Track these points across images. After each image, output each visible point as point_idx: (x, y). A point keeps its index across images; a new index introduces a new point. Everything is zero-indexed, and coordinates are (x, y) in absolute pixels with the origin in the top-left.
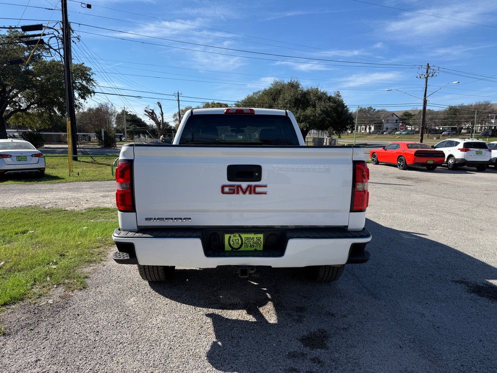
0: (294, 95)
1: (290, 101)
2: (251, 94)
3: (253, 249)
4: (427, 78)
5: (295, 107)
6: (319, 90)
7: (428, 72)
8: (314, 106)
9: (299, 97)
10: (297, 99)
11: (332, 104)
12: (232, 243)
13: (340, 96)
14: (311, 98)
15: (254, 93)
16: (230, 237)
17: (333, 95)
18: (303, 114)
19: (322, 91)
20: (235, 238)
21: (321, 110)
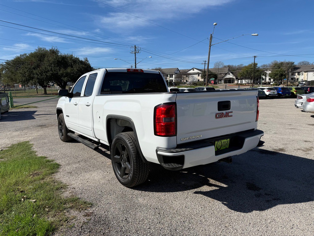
0: (56, 58)
1: (54, 62)
2: (19, 55)
3: (225, 148)
4: (135, 53)
5: (58, 66)
6: (73, 56)
7: (136, 51)
8: (72, 67)
9: (60, 60)
10: (58, 61)
11: (84, 66)
12: (218, 146)
13: (88, 61)
14: (68, 61)
15: (21, 55)
16: (217, 143)
17: (83, 60)
18: (65, 71)
19: (75, 57)
20: (219, 143)
21: (77, 69)
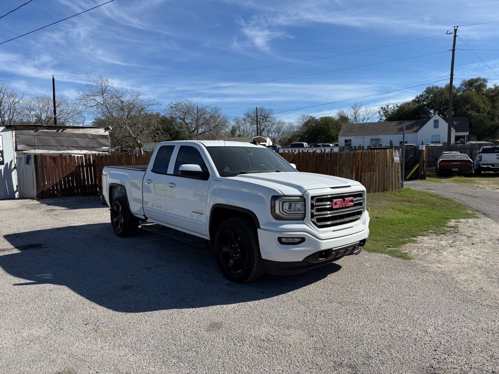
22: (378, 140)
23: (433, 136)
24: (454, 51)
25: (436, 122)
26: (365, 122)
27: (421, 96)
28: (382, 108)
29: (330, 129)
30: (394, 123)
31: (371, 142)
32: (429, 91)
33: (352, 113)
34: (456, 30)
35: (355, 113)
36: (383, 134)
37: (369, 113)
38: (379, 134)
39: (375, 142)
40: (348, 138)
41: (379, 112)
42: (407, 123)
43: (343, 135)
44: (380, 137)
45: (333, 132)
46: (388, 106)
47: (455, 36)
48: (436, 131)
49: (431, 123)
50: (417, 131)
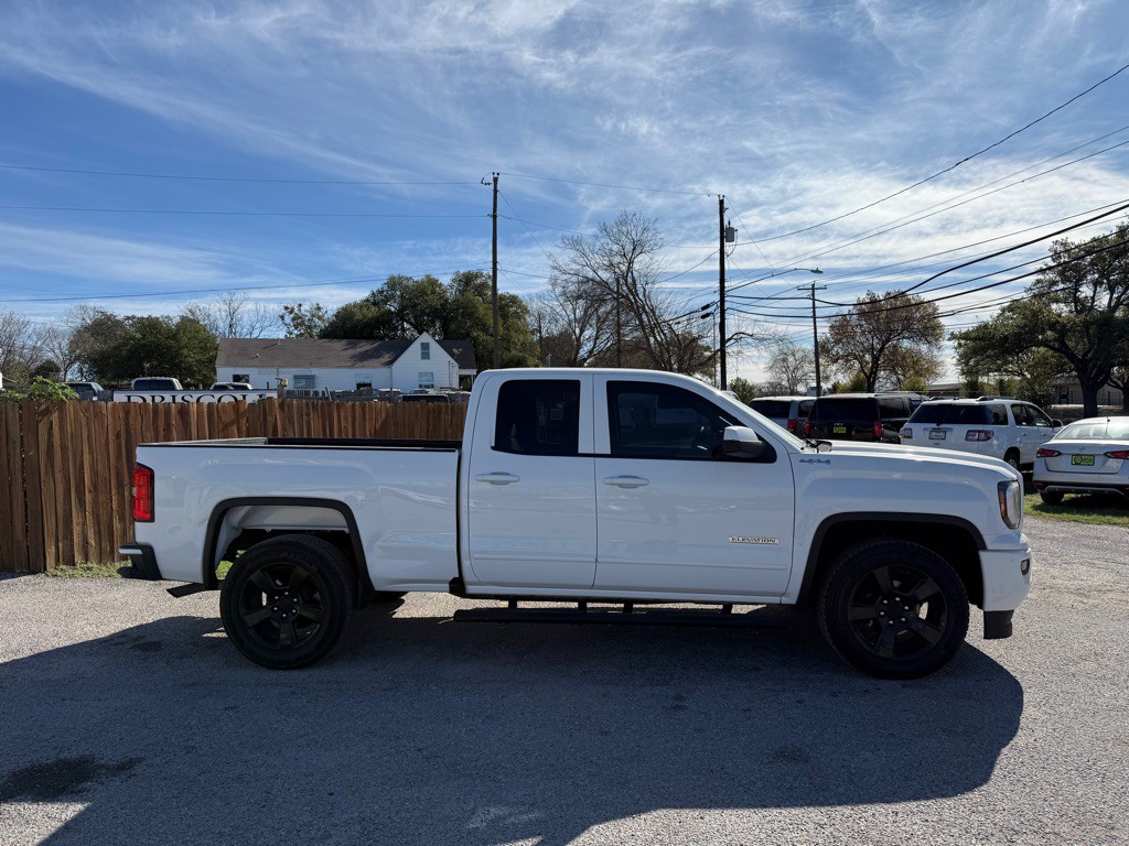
22: (311, 379)
23: (420, 374)
24: (495, 217)
25: (425, 346)
26: (254, 336)
27: (381, 292)
28: (286, 308)
29: (181, 348)
30: (339, 345)
31: (296, 383)
32: (393, 283)
33: (223, 313)
34: (496, 180)
35: (232, 314)
36: (321, 366)
37: (264, 316)
38: (311, 365)
39: (303, 383)
40: (240, 371)
41: (282, 317)
42: (365, 346)
43: (228, 364)
44: (314, 371)
45: (189, 356)
46: (300, 305)
47: (496, 191)
48: (425, 366)
49: (415, 348)
50: (391, 363)
